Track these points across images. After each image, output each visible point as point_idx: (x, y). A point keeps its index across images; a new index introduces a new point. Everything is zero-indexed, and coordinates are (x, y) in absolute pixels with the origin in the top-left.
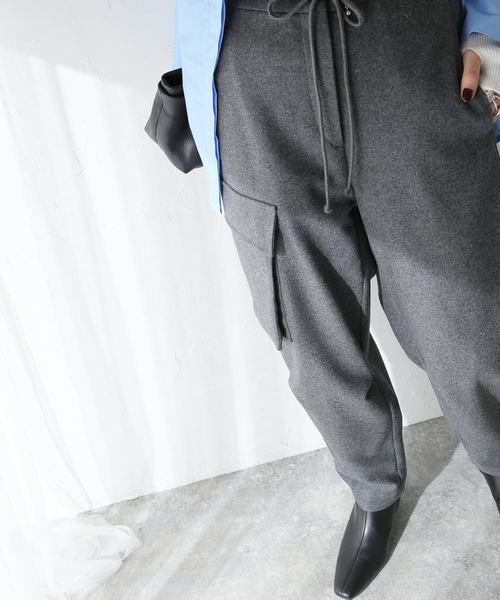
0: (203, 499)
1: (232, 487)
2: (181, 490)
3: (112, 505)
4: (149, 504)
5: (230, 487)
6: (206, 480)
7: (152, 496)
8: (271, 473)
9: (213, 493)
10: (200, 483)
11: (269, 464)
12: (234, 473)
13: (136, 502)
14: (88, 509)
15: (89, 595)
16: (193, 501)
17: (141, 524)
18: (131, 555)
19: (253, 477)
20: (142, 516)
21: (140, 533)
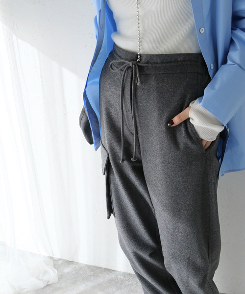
0: (94, 275)
1: (108, 276)
2: (89, 267)
3: (61, 259)
4: (73, 266)
5: (107, 276)
6: (101, 268)
7: (77, 263)
8: (127, 279)
9: (100, 275)
10: (98, 268)
11: (130, 274)
12: (113, 271)
13: (70, 263)
14: (52, 256)
15: (27, 292)
16: (89, 274)
17: (64, 273)
18: (51, 284)
19: (119, 276)
20: (67, 270)
21: (61, 277)
